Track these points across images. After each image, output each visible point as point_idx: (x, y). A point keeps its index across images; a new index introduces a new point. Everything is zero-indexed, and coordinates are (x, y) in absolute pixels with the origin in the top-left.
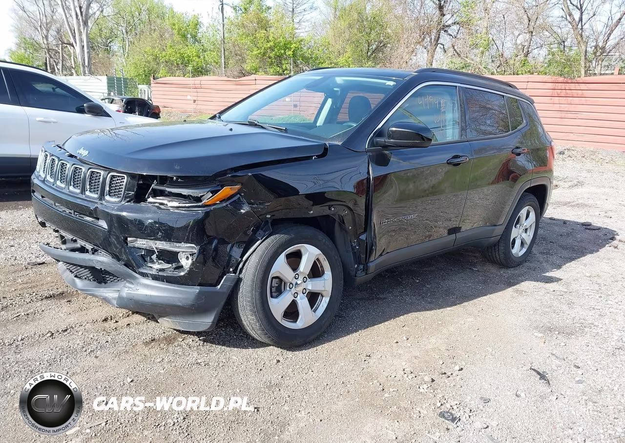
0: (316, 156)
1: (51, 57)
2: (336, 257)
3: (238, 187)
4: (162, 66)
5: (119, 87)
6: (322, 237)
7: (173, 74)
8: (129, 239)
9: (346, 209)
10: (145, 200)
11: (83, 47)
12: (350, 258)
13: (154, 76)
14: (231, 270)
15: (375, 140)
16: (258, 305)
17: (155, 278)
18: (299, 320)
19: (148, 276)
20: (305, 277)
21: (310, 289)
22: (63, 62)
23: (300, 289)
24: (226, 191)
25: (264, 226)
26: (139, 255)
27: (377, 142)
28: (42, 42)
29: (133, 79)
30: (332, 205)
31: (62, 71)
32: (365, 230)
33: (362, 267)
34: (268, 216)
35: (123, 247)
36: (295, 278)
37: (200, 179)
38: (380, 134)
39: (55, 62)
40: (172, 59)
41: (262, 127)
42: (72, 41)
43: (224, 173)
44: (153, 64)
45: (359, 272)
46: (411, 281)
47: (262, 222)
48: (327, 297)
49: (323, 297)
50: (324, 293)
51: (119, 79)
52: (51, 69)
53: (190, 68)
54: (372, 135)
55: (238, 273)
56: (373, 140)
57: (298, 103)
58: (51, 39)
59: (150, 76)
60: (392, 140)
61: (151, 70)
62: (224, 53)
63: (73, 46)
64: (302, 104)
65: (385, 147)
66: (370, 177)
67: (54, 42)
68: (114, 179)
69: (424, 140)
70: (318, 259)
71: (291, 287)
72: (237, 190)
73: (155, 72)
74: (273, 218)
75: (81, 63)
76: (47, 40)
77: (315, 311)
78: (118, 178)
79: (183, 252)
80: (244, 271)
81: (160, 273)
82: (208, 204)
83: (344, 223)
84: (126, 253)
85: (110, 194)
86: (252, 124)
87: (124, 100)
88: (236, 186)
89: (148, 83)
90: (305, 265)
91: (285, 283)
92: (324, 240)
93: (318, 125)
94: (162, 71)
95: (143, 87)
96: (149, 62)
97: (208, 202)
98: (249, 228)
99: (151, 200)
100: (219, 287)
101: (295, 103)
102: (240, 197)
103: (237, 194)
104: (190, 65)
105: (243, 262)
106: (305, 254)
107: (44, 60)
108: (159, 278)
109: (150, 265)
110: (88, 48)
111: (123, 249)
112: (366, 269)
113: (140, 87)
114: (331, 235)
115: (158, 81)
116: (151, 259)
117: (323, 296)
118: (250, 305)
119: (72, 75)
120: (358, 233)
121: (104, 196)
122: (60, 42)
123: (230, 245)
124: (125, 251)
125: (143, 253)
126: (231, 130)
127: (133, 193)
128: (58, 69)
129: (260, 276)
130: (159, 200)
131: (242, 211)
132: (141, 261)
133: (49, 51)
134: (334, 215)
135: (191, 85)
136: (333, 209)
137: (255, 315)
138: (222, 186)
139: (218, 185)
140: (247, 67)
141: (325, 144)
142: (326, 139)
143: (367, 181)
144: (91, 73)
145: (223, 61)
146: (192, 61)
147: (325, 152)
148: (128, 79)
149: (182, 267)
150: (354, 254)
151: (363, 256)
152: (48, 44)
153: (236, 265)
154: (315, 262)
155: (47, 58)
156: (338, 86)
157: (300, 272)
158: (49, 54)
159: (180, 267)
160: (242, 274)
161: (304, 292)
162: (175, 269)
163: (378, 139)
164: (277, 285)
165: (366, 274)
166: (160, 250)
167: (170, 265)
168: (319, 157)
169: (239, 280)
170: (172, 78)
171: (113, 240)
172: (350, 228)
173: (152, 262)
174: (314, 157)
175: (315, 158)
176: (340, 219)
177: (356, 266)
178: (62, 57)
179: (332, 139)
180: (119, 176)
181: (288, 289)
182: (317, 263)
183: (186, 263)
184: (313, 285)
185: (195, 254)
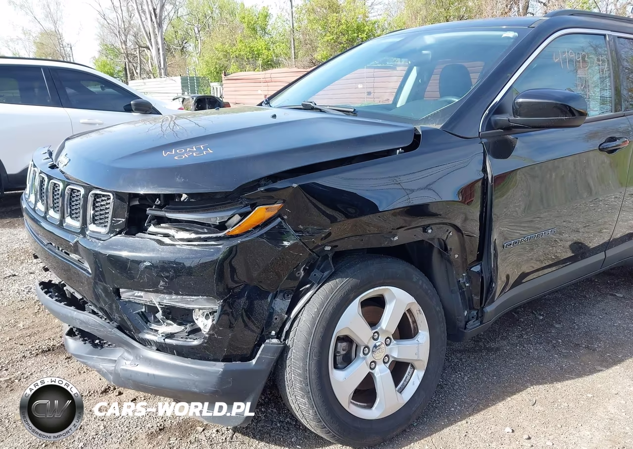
0: (402, 148)
1: (130, 62)
2: (438, 309)
3: (278, 206)
4: (233, 61)
5: (192, 86)
6: (417, 276)
7: (242, 68)
8: (121, 290)
9: (451, 229)
10: (144, 230)
11: (159, 49)
12: (456, 301)
13: (225, 73)
14: (273, 333)
15: (492, 118)
16: (314, 382)
17: (161, 348)
18: (376, 405)
19: (151, 345)
20: (388, 338)
21: (396, 357)
22: (140, 66)
23: (379, 356)
24: (260, 213)
25: (322, 261)
26: (138, 313)
27: (496, 122)
28: (121, 47)
29: (205, 77)
30: (429, 226)
31: (140, 75)
32: (479, 259)
33: (474, 313)
34: (328, 248)
35: (113, 301)
36: (373, 338)
37: (218, 196)
38: (499, 109)
39: (134, 66)
40: (242, 53)
41: (321, 111)
42: (148, 44)
43: (253, 185)
44: (224, 62)
45: (471, 322)
46: (531, 316)
47: (319, 257)
48: (419, 369)
49: (414, 369)
50: (416, 364)
51: (192, 79)
52: (130, 74)
53: (260, 62)
54: (487, 112)
55: (283, 338)
56: (490, 119)
57: (371, 90)
58: (129, 44)
59: (221, 73)
60: (519, 118)
61: (222, 67)
62: (294, 43)
63: (149, 49)
64: (376, 91)
65: (508, 128)
66: (488, 177)
67: (132, 47)
68: (98, 200)
69: (573, 115)
70: (409, 311)
71: (366, 352)
72: (276, 211)
73: (226, 68)
74: (337, 249)
75: (157, 66)
76: (126, 45)
77: (401, 391)
78: (103, 198)
79: (200, 309)
80: (292, 334)
81: (168, 341)
82: (232, 234)
83: (446, 249)
84: (118, 312)
85: (94, 221)
86: (307, 108)
87: (195, 98)
88: (276, 205)
89: (220, 80)
90: (389, 320)
91: (357, 346)
92: (420, 283)
93: (398, 105)
94: (233, 67)
95: (214, 85)
96: (219, 59)
97: (233, 231)
98: (297, 268)
99: (152, 229)
100: (254, 361)
101: (369, 90)
102: (281, 222)
103: (277, 217)
104: (259, 59)
105: (291, 320)
106: (391, 301)
107: (124, 65)
108: (167, 348)
109: (154, 326)
110: (163, 50)
111: (114, 305)
112: (481, 316)
113: (212, 84)
114: (426, 269)
115: (229, 77)
116: (155, 317)
117: (413, 367)
118: (301, 381)
119: (149, 78)
120: (469, 262)
121: (86, 225)
122: (137, 46)
123: (271, 295)
124: (117, 307)
125: (143, 310)
126: (274, 116)
127: (124, 220)
128: (137, 73)
129: (319, 336)
130: (163, 229)
131: (286, 243)
132: (141, 321)
133: (128, 56)
134: (433, 239)
135: (262, 79)
136: (430, 231)
137: (309, 398)
138: (254, 206)
139: (246, 205)
140: (318, 56)
141: (416, 130)
142: (417, 122)
143: (483, 184)
144: (167, 75)
145: (293, 52)
146: (261, 55)
147: (415, 142)
148: (200, 77)
149: (199, 330)
150: (462, 294)
151: (476, 298)
152: (126, 48)
153: (280, 326)
154: (405, 313)
155: (127, 63)
156: (427, 47)
157: (382, 329)
158: (128, 59)
159: (196, 331)
160: (290, 339)
161: (386, 361)
162: (190, 333)
163: (498, 117)
164: (344, 352)
165: (481, 323)
166: (166, 306)
167: (183, 328)
168: (406, 149)
169: (285, 350)
170: (243, 73)
171: (100, 291)
172: (457, 256)
173: (157, 322)
174: (398, 151)
175: (400, 153)
176: (440, 244)
177: (466, 313)
178: (140, 61)
179: (426, 120)
180: (104, 196)
181: (361, 355)
182: (408, 315)
183: (205, 324)
184: (400, 350)
185: (216, 312)
